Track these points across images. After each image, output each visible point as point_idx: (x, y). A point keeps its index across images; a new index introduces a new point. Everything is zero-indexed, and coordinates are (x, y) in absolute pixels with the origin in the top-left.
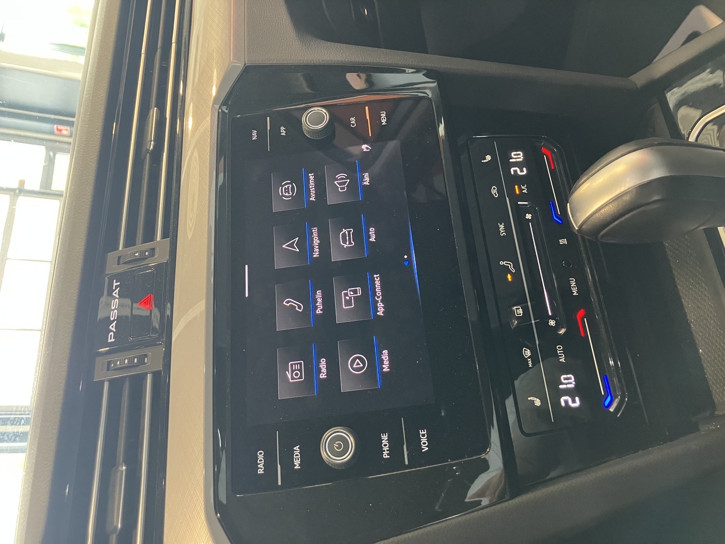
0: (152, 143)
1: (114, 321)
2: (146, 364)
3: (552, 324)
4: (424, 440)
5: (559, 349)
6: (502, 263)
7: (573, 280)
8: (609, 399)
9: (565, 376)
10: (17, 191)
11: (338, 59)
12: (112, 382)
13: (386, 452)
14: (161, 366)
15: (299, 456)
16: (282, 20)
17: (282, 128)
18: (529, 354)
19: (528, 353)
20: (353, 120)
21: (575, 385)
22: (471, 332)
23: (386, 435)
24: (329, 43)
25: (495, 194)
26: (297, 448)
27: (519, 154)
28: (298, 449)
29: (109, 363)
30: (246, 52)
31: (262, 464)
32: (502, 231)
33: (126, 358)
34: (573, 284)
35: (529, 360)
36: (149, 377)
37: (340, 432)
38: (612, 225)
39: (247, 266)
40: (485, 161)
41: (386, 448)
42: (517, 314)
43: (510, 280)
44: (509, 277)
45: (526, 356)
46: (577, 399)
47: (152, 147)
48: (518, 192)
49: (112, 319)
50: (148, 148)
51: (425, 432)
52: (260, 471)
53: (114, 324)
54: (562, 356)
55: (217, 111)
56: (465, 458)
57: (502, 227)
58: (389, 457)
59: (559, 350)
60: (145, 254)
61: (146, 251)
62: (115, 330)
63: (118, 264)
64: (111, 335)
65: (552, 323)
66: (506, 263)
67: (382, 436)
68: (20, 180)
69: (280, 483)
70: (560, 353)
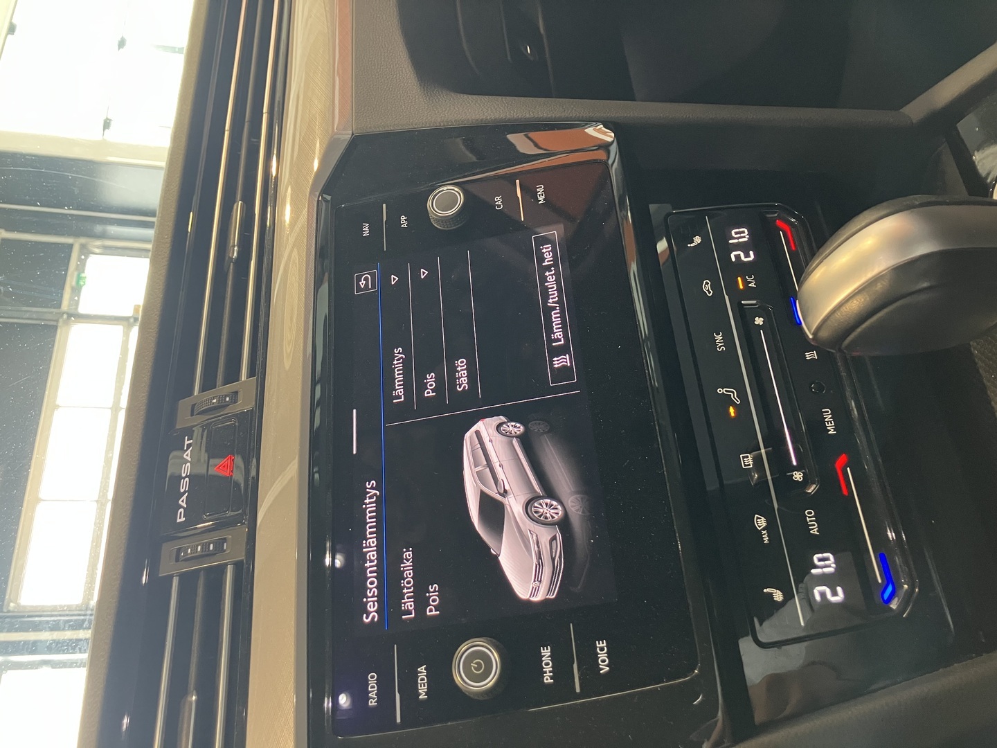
0: (236, 248)
1: (185, 492)
2: (225, 551)
3: (798, 479)
4: (603, 655)
5: (810, 515)
6: (720, 391)
7: (828, 412)
8: (890, 589)
9: (820, 556)
10: (132, 320)
11: (478, 117)
12: (182, 576)
13: (548, 674)
14: (244, 554)
15: (426, 681)
16: (402, 70)
17: (403, 218)
18: (764, 524)
19: (761, 522)
20: (498, 200)
21: (836, 569)
22: (669, 494)
23: (547, 649)
24: (465, 96)
25: (708, 290)
26: (422, 669)
27: (743, 232)
28: (423, 671)
29: (179, 551)
30: (354, 117)
31: (374, 693)
32: (720, 344)
33: (199, 544)
34: (828, 417)
35: (764, 532)
36: (230, 568)
37: (481, 646)
38: (859, 330)
39: (355, 411)
40: (692, 245)
41: (548, 669)
42: (745, 465)
43: (733, 414)
44: (732, 410)
45: (760, 527)
46: (839, 589)
47: (235, 254)
48: (741, 287)
49: (182, 490)
50: (231, 255)
51: (605, 644)
52: (371, 702)
53: (184, 497)
54: (814, 525)
55: (316, 199)
56: (663, 682)
57: (719, 338)
58: (552, 681)
59: (809, 517)
60: (225, 399)
61: (226, 396)
62: (185, 506)
63: (192, 415)
64: (181, 513)
65: (798, 476)
66: (726, 391)
67: (542, 651)
68: (135, 305)
69: (398, 720)
70: (811, 521)
